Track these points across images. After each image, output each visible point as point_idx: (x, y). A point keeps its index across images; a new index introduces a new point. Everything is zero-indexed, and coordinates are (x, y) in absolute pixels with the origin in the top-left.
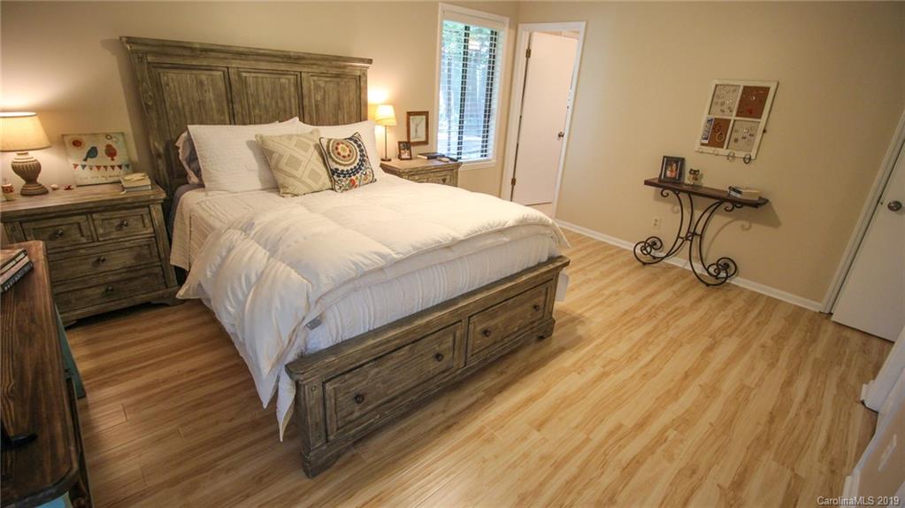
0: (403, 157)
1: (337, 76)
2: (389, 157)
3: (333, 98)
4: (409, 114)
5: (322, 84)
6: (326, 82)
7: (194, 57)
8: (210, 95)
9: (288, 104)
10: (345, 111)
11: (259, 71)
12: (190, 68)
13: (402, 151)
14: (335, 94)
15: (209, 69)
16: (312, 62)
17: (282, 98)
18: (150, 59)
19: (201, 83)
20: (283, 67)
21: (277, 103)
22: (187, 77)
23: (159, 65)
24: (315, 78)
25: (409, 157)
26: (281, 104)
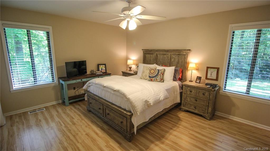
0: (197, 82)
1: (179, 55)
2: (192, 80)
3: (177, 60)
4: (208, 68)
5: (174, 57)
6: (175, 56)
7: (150, 52)
8: (152, 59)
9: (165, 62)
10: (180, 64)
11: (160, 54)
12: (150, 54)
13: (197, 80)
14: (178, 59)
15: (152, 54)
16: (171, 51)
17: (164, 60)
18: (145, 52)
19: (151, 57)
20: (165, 53)
21: (163, 61)
22: (149, 55)
23: (146, 54)
24: (173, 55)
25: (199, 82)
26: (164, 61)
